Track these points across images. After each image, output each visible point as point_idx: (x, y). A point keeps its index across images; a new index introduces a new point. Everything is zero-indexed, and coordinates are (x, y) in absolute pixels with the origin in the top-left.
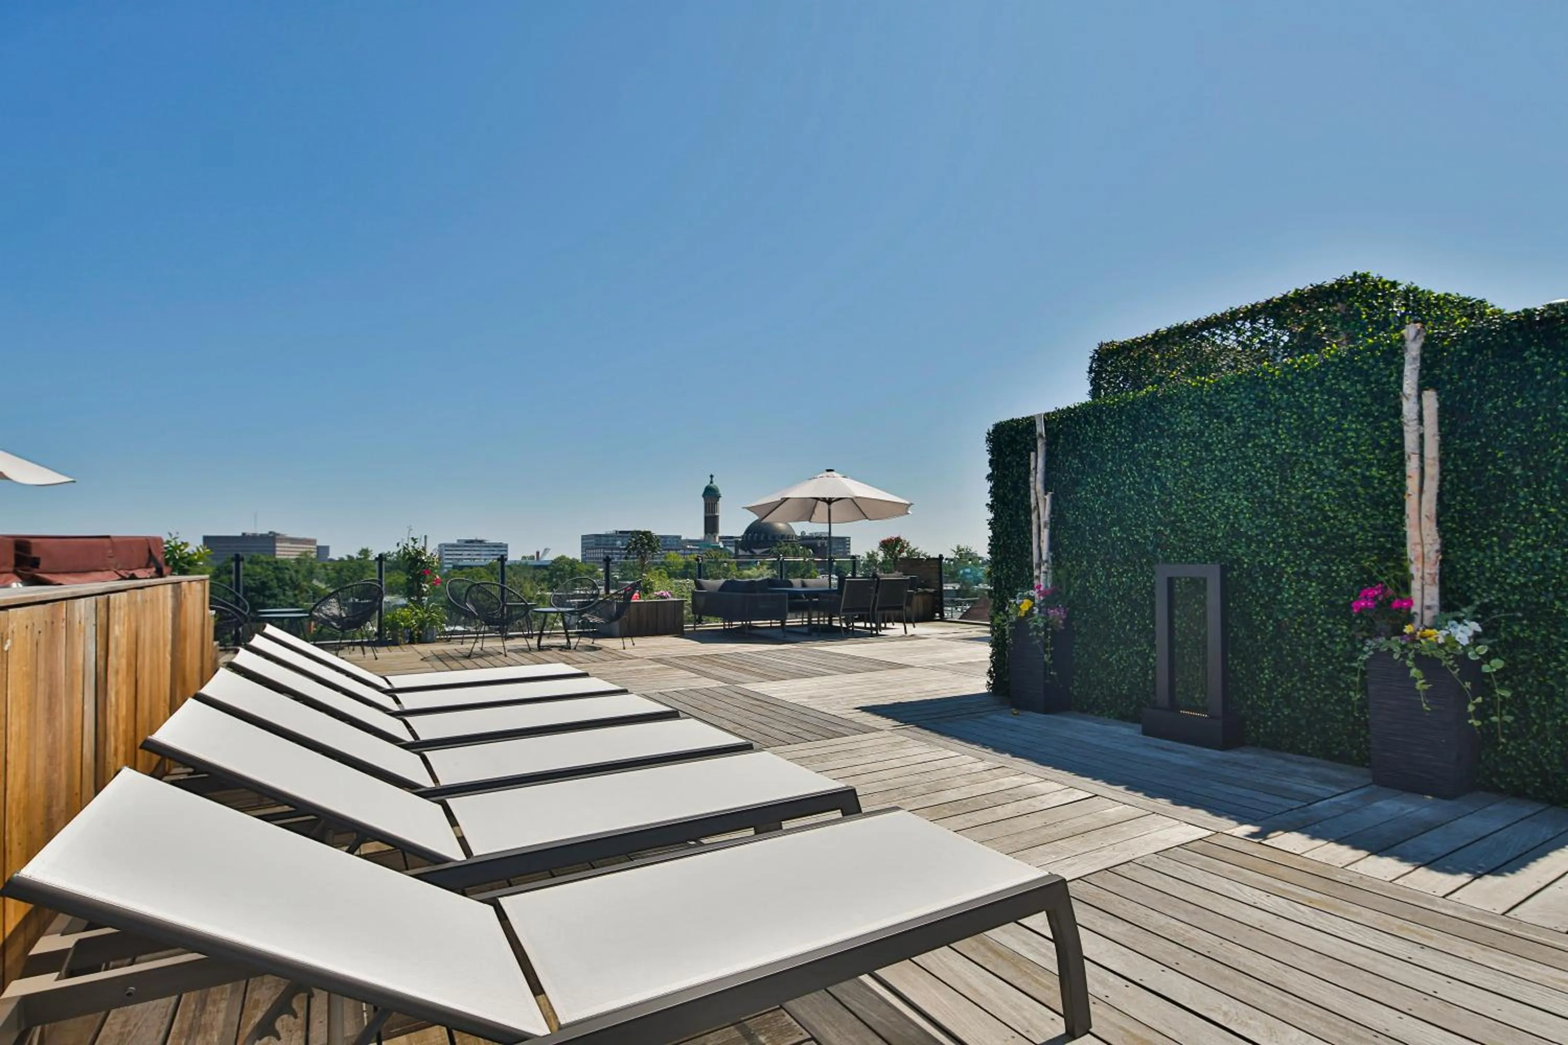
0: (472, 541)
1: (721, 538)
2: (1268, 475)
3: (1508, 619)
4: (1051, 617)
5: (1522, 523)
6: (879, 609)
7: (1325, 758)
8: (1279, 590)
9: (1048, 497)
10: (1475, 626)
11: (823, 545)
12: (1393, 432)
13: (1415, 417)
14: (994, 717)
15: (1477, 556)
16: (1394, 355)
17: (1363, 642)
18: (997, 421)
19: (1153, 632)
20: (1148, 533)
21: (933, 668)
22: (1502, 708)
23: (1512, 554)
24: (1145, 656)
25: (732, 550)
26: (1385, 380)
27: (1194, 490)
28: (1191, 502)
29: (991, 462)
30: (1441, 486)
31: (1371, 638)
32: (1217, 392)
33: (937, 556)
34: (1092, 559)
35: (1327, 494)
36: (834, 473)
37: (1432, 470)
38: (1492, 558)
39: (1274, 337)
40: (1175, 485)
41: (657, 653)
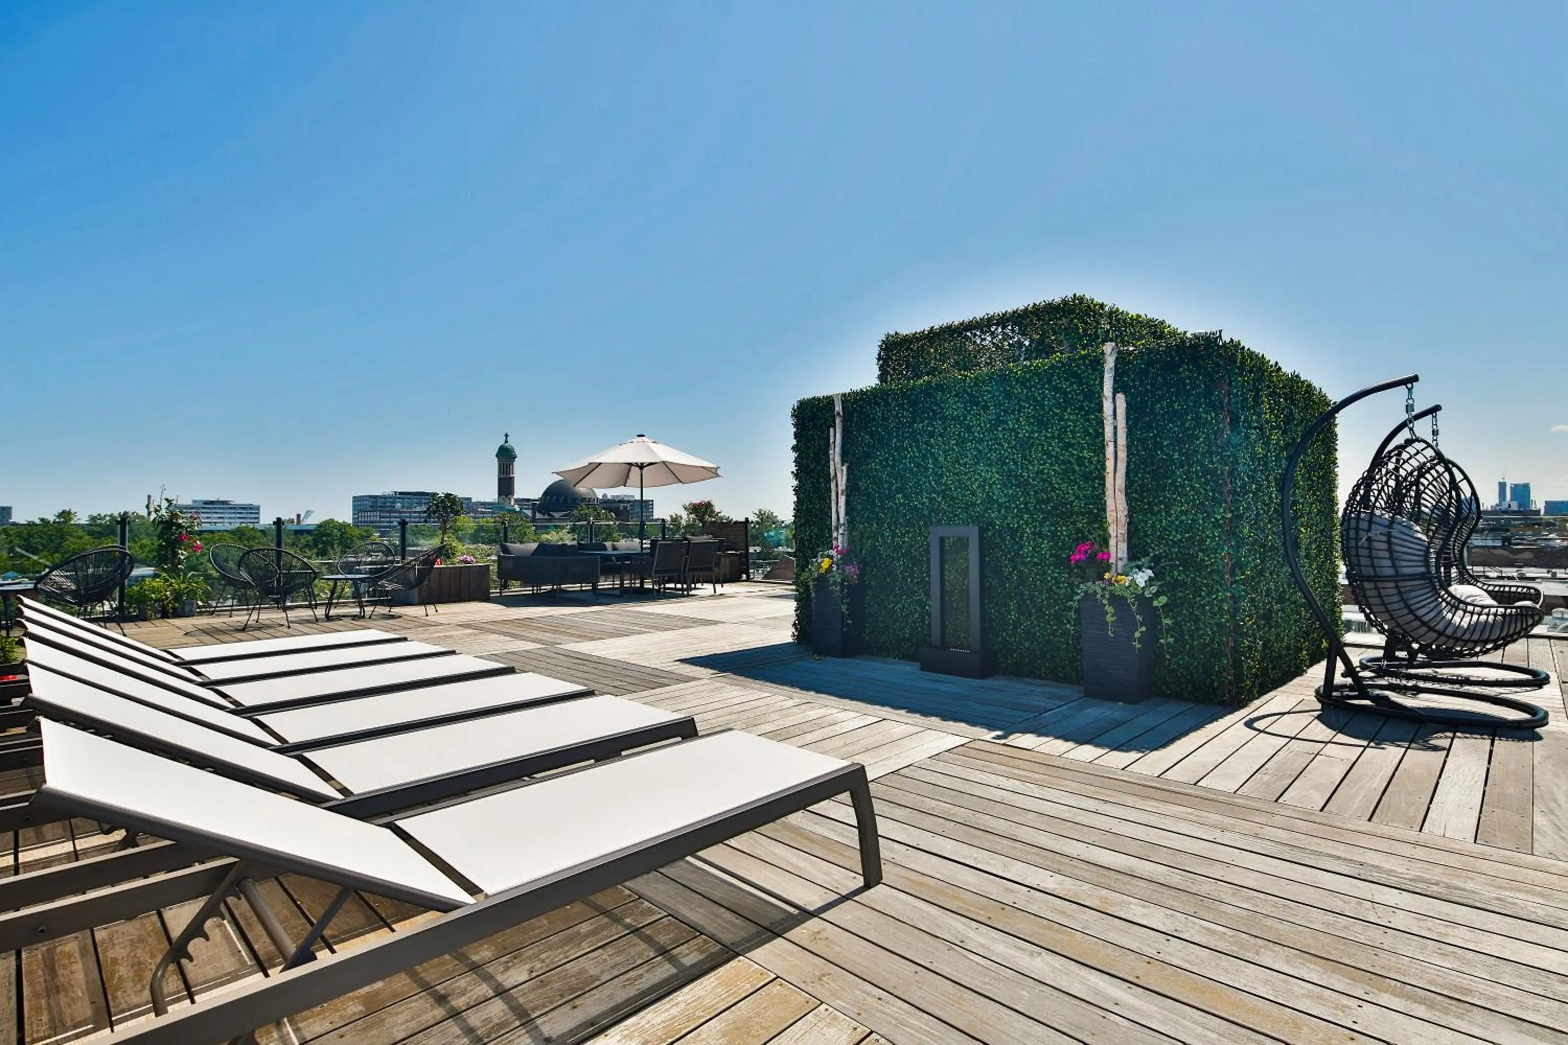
0: (212, 502)
1: (517, 501)
2: (1014, 454)
3: (1170, 566)
4: (847, 572)
5: (1179, 495)
6: (689, 570)
7: (1054, 680)
8: (1021, 547)
9: (844, 468)
10: (1150, 573)
11: (625, 508)
12: (1098, 424)
13: (1111, 413)
14: (799, 663)
15: (1151, 519)
16: (1097, 363)
17: (1078, 587)
18: (800, 398)
19: (929, 583)
20: (925, 500)
21: (743, 623)
22: (1167, 633)
23: (1173, 517)
24: (922, 604)
25: (529, 513)
26: (1092, 382)
27: (959, 464)
28: (957, 474)
29: (795, 434)
30: (1128, 467)
31: (1082, 583)
32: (976, 385)
33: (743, 520)
34: (880, 522)
35: (1053, 470)
36: (644, 438)
37: (1123, 455)
38: (1161, 521)
39: (1019, 342)
40: (945, 460)
41: (465, 618)
